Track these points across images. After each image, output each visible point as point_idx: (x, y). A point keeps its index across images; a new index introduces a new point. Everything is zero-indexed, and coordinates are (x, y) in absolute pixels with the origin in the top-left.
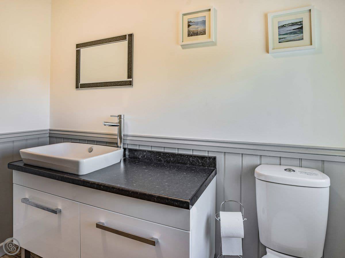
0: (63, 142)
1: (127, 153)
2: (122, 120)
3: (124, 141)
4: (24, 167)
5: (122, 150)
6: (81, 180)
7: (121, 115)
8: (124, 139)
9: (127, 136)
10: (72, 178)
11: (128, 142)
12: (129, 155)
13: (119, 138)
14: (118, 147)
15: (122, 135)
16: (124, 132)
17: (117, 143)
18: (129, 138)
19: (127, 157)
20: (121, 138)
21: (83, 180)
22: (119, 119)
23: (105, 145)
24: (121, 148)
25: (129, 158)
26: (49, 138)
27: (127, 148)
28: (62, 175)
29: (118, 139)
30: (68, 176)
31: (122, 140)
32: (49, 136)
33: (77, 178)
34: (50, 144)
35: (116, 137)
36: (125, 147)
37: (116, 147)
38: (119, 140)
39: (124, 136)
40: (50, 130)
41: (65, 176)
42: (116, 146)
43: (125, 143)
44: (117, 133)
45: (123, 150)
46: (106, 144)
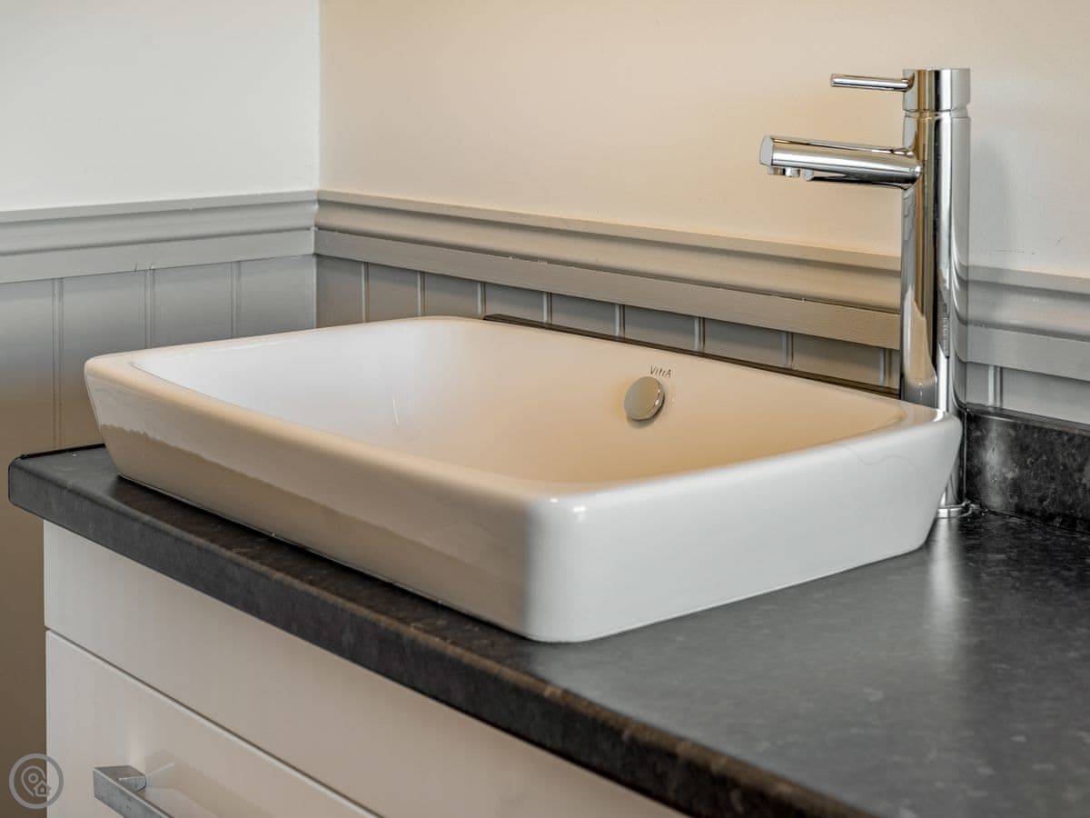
0: (426, 313)
1: (994, 459)
2: (946, 119)
3: (963, 342)
4: (115, 503)
5: (942, 431)
6: (547, 692)
7: (937, 74)
8: (964, 321)
9: (998, 286)
10: (469, 657)
11: (1006, 350)
12: (1016, 487)
13: (919, 300)
14: (901, 393)
15: (945, 273)
16: (965, 248)
17: (892, 357)
18: (1014, 311)
19: (995, 500)
20: (934, 306)
21: (566, 692)
22: (920, 110)
23: (781, 361)
24: (932, 402)
25: (1019, 511)
26: (318, 265)
27: (1000, 412)
28: (384, 621)
29: (900, 311)
30: (435, 642)
31: (948, 328)
32: (317, 255)
33: (508, 673)
34: (321, 323)
35: (885, 293)
36: (973, 399)
37: (887, 392)
38: (914, 322)
39: (964, 283)
40: (322, 203)
41: (412, 631)
42: (879, 379)
43: (970, 359)
44: (896, 251)
45: (956, 426)
46: (791, 353)
